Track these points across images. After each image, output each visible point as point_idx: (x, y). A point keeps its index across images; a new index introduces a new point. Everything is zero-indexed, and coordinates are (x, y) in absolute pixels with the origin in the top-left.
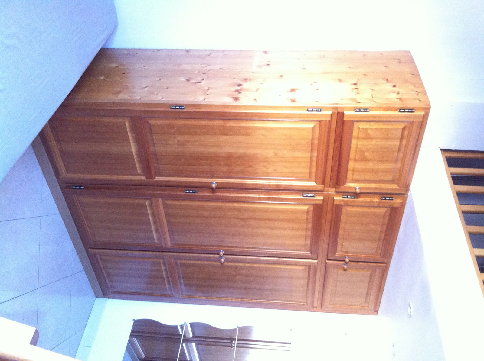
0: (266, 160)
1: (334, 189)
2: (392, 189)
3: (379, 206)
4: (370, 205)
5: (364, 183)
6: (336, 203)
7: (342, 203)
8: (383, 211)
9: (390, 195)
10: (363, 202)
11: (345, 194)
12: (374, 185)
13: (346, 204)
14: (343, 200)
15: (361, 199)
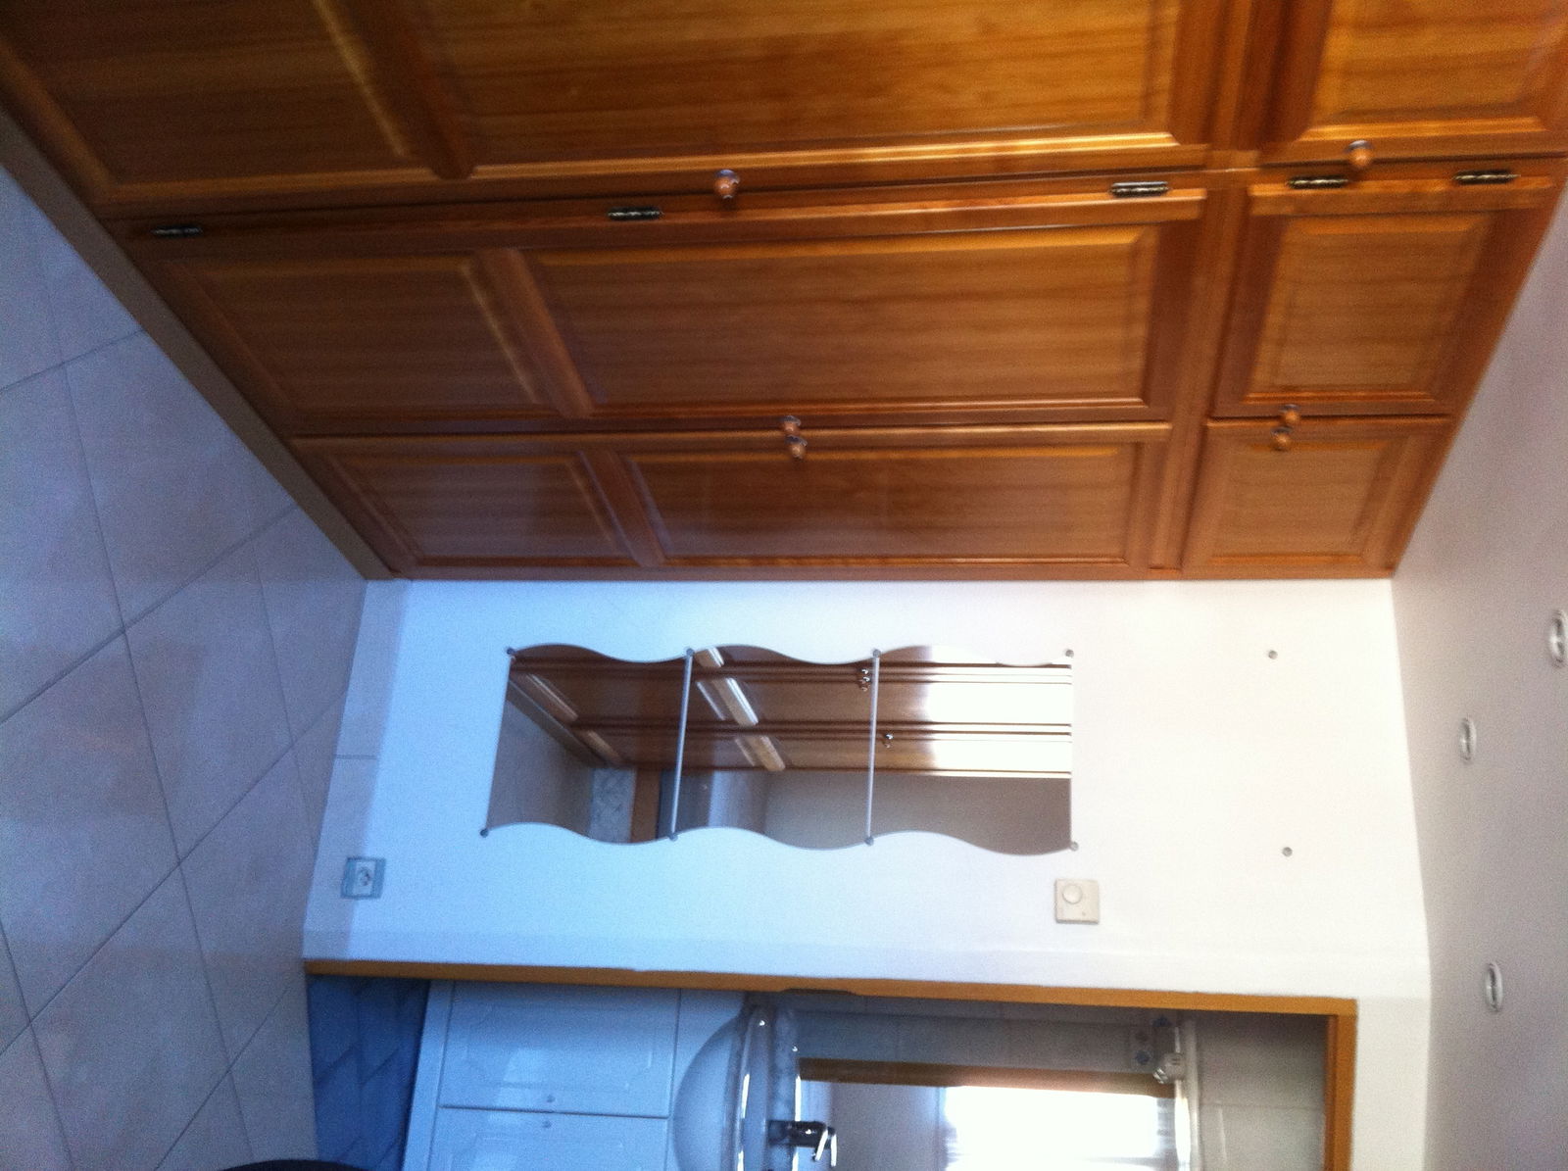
0: (945, 56)
1: (1252, 155)
2: (1515, 139)
3: (1446, 209)
4: (1408, 209)
5: (1392, 120)
6: (1259, 210)
7: (1287, 210)
8: (1460, 227)
9: (1500, 165)
10: (1376, 197)
11: (1304, 171)
12: (1431, 129)
13: (1306, 213)
14: (1290, 199)
15: (1371, 187)
